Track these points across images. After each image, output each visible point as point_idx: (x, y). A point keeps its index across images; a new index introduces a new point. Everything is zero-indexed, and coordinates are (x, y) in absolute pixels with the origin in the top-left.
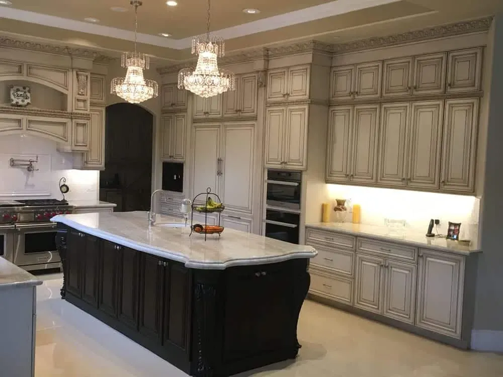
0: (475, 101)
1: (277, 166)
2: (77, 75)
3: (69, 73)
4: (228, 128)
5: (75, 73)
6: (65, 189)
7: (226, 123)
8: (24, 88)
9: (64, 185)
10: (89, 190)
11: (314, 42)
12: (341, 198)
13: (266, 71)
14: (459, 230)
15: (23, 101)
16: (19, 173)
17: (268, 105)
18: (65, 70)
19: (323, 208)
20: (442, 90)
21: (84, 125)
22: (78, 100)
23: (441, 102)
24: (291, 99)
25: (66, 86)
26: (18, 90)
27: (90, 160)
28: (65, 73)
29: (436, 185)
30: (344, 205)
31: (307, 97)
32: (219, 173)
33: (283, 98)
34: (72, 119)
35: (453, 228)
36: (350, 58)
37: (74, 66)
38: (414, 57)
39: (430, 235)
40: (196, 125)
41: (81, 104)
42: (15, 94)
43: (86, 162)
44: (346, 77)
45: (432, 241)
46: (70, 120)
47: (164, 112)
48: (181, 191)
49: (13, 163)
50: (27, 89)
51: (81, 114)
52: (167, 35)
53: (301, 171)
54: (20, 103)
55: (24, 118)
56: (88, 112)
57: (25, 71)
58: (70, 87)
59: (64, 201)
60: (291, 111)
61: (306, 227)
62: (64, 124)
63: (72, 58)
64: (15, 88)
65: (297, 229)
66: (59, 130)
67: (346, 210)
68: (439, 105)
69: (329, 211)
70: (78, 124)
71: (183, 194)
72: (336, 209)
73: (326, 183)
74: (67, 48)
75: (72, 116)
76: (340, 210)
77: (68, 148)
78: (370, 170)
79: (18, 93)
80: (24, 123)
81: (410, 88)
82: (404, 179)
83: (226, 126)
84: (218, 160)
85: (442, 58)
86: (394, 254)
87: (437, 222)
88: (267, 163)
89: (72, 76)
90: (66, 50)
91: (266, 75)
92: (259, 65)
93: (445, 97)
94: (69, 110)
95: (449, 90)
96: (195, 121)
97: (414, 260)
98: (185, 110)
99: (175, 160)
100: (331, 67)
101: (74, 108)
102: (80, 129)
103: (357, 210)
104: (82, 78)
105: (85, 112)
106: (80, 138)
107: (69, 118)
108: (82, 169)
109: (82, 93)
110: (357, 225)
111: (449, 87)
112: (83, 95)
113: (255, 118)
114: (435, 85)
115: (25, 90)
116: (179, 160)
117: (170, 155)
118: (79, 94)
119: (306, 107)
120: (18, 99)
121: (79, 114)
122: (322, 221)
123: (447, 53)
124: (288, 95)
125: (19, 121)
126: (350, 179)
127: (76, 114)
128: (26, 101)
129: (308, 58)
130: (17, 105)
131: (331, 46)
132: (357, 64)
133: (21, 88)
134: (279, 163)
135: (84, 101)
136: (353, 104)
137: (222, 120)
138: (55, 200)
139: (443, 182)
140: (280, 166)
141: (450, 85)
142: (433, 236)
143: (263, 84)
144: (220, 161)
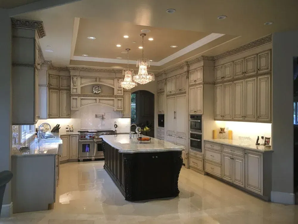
0: (269, 76)
1: (193, 113)
2: (118, 80)
3: (115, 79)
4: (177, 98)
5: (117, 79)
6: (116, 126)
7: (177, 96)
8: (98, 87)
9: (116, 125)
10: (126, 127)
11: (202, 56)
12: (223, 127)
13: (188, 71)
14: (269, 141)
16: (99, 120)
17: (190, 86)
18: (113, 79)
19: (214, 132)
20: (256, 72)
21: (121, 100)
22: (118, 90)
23: (255, 78)
24: (197, 82)
25: (113, 85)
26: (96, 88)
27: (125, 114)
28: (113, 80)
29: (255, 119)
30: (224, 130)
31: (202, 81)
32: (175, 118)
33: (194, 83)
35: (267, 140)
36: (222, 62)
37: (117, 77)
38: (245, 58)
39: (258, 144)
41: (120, 92)
43: (123, 115)
44: (220, 70)
45: (258, 147)
46: (115, 98)
47: (158, 93)
48: (164, 127)
49: (96, 116)
50: (100, 87)
52: (152, 61)
53: (201, 115)
54: (97, 93)
55: (98, 98)
56: (122, 95)
57: (98, 80)
58: (115, 86)
59: (116, 131)
60: (197, 88)
61: (204, 141)
62: (113, 100)
63: (116, 74)
64: (95, 87)
65: (201, 142)
66: (111, 102)
67: (225, 133)
68: (255, 79)
69: (217, 134)
70: (118, 100)
72: (220, 133)
73: (215, 120)
75: (116, 97)
76: (222, 133)
77: (115, 110)
78: (230, 113)
79: (96, 89)
80: (98, 101)
81: (243, 73)
82: (243, 116)
85: (255, 57)
86: (236, 152)
87: (263, 138)
88: (190, 112)
89: (116, 81)
90: (113, 71)
91: (188, 73)
92: (185, 69)
93: (257, 75)
94: (115, 94)
95: (259, 72)
96: (167, 96)
97: (243, 155)
98: (164, 92)
99: (161, 113)
100: (215, 67)
102: (120, 102)
103: (231, 133)
105: (121, 95)
106: (120, 106)
108: (122, 118)
110: (230, 140)
111: (258, 71)
112: (121, 88)
113: (185, 93)
114: (253, 70)
116: (163, 113)
117: (160, 111)
118: (119, 88)
119: (202, 86)
120: (96, 91)
122: (213, 138)
123: (257, 54)
125: (96, 99)
126: (223, 118)
127: (118, 95)
128: (99, 92)
129: (202, 64)
130: (95, 93)
131: (213, 57)
132: (224, 64)
133: (97, 87)
135: (121, 90)
136: (223, 82)
137: (175, 94)
138: (112, 131)
139: (258, 117)
140: (194, 113)
141: (259, 70)
142: (259, 144)
143: (188, 77)
144: (175, 112)
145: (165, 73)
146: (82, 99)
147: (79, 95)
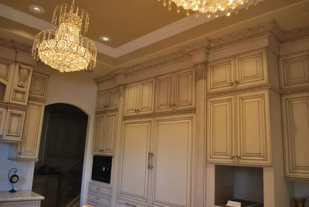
1: (226, 161)
2: (20, 68)
3: (12, 65)
4: (160, 123)
5: (17, 66)
17: (209, 95)
18: (8, 63)
21: (19, 115)
22: (17, 92)
24: (240, 86)
25: (6, 77)
27: (23, 151)
28: (8, 65)
31: (265, 81)
32: (150, 167)
33: (230, 87)
34: (7, 108)
37: (18, 59)
40: (126, 121)
41: (19, 96)
43: (19, 153)
51: (18, 105)
52: (107, 40)
56: (25, 104)
58: (10, 80)
60: (242, 99)
63: (17, 52)
70: (13, 114)
71: (111, 185)
74: (12, 41)
75: (8, 106)
83: (158, 121)
84: (149, 154)
88: (211, 158)
89: (14, 69)
90: (11, 43)
91: (206, 67)
94: (6, 99)
96: (125, 118)
98: (117, 110)
99: (105, 153)
100: (279, 56)
101: (11, 98)
102: (15, 119)
104: (24, 72)
105: (22, 103)
106: (14, 129)
107: (4, 108)
109: (22, 84)
112: (23, 87)
113: (192, 111)
116: (107, 154)
117: (100, 149)
118: (19, 86)
119: (266, 93)
121: (15, 104)
124: (237, 83)
127: (13, 104)
129: (264, 42)
134: (230, 157)
135: (23, 93)
137: (153, 115)
140: (230, 160)
143: (202, 77)
144: (151, 155)
145: (126, 74)
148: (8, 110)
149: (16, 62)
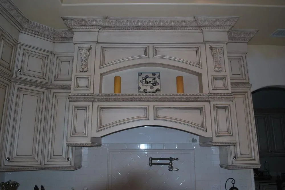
2: (211, 49)
3: (202, 48)
5: (208, 47)
8: (154, 74)
15: (152, 88)
21: (226, 108)
22: (215, 78)
25: (199, 64)
26: (147, 77)
28: (197, 49)
34: (210, 101)
37: (206, 39)
41: (219, 83)
42: (144, 81)
46: (207, 103)
49: (152, 162)
50: (157, 75)
51: (221, 94)
54: (149, 90)
55: (151, 105)
56: (229, 92)
57: (151, 53)
58: (204, 66)
62: (201, 109)
63: (203, 32)
64: (144, 75)
70: (217, 108)
75: (210, 98)
79: (147, 79)
89: (204, 51)
90: (194, 23)
94: (205, 91)
101: (211, 89)
102: (222, 114)
105: (226, 92)
107: (206, 101)
109: (219, 68)
112: (221, 71)
115: (154, 77)
118: (216, 71)
120: (146, 86)
121: (218, 94)
125: (145, 109)
127: (214, 94)
128: (156, 88)
130: (145, 92)
133: (150, 75)
135: (224, 78)
146: (103, 109)
147: (93, 98)
148: (211, 103)
149: (205, 43)
